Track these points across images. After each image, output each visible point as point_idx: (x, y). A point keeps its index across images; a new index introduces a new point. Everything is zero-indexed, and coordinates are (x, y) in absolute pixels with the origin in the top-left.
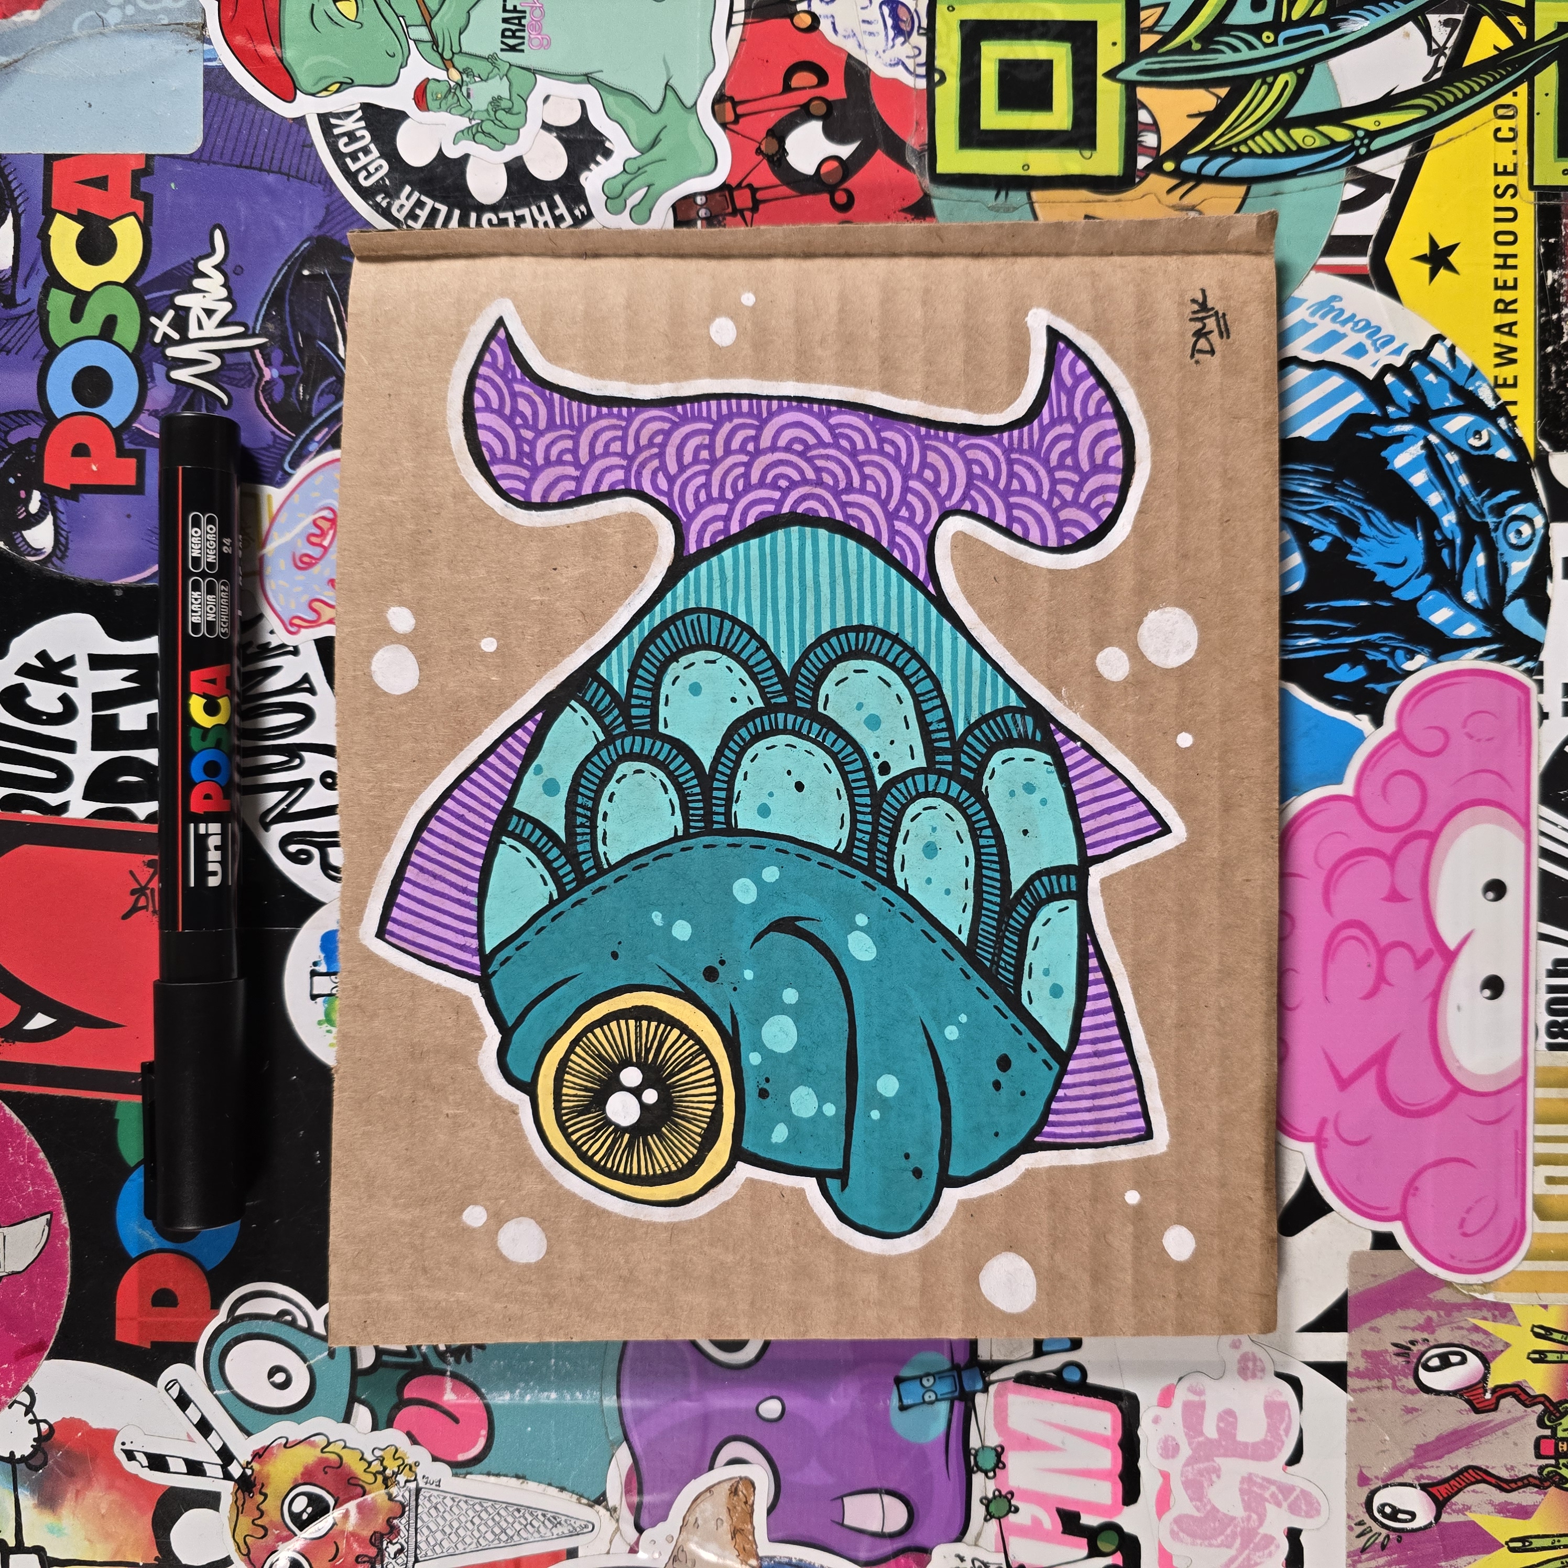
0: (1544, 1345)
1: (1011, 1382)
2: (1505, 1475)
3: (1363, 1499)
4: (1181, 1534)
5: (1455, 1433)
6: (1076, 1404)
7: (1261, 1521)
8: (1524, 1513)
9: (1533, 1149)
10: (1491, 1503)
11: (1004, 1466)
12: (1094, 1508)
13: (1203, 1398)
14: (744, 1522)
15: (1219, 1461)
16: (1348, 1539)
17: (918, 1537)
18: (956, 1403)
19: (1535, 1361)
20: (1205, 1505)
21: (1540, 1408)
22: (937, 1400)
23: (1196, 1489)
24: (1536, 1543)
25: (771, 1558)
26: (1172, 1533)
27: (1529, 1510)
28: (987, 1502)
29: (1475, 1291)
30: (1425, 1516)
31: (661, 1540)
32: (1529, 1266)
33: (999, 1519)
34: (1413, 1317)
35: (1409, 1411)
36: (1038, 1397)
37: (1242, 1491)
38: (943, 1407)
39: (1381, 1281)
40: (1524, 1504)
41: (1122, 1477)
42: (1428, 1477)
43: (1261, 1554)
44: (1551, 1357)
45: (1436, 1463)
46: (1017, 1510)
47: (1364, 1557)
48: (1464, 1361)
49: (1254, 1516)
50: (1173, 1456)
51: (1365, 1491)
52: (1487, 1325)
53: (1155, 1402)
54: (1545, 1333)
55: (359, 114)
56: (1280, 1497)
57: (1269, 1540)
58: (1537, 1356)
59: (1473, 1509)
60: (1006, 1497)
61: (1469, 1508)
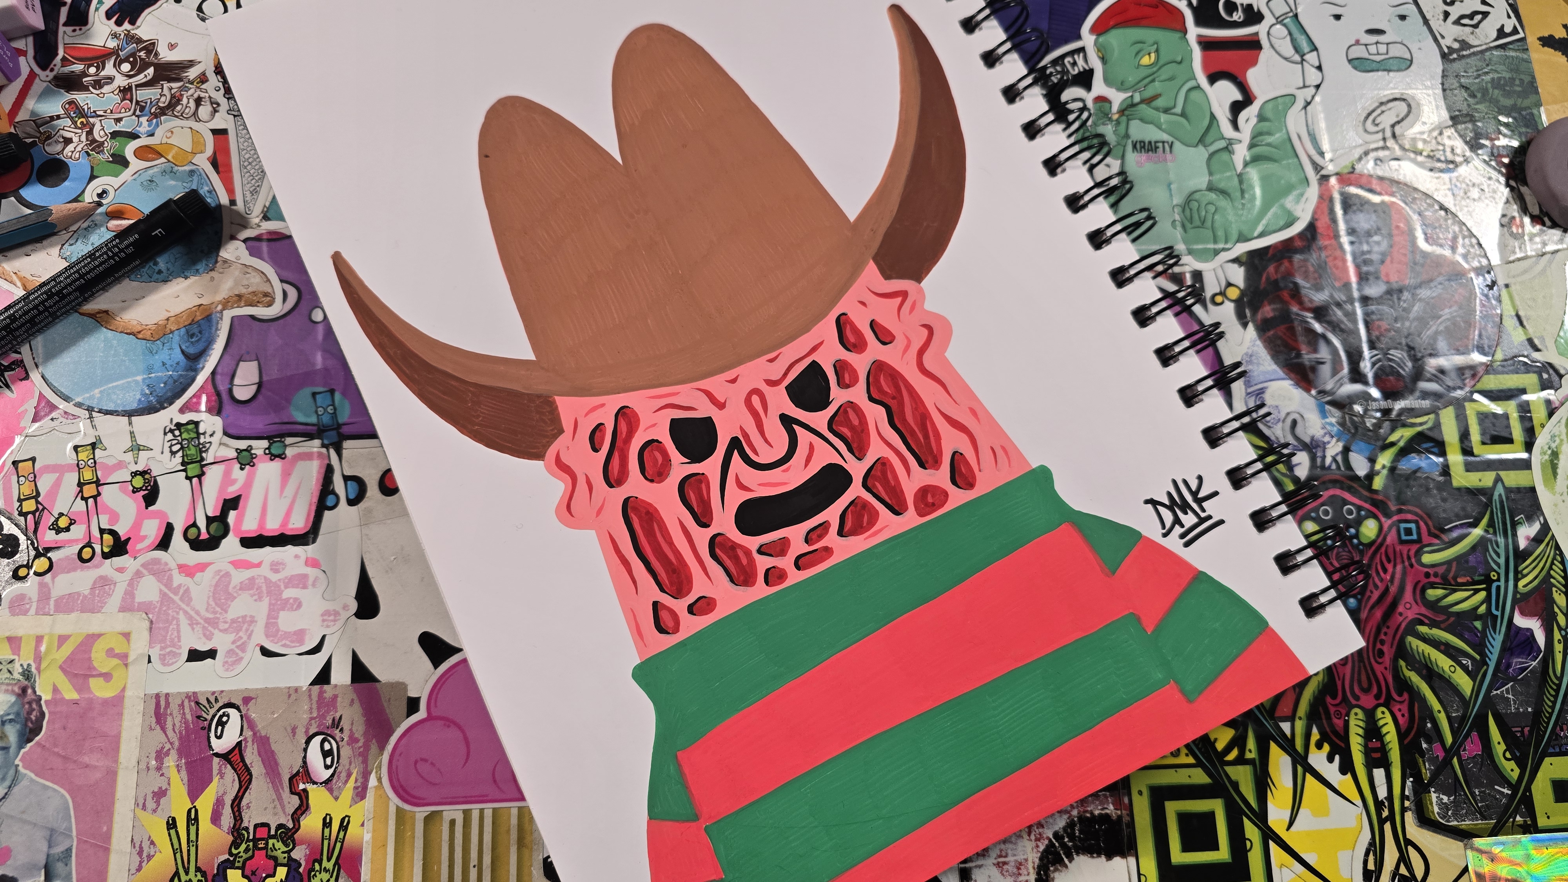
0: (335, 826)
1: (327, 462)
2: (244, 802)
3: (233, 701)
4: (218, 577)
5: (277, 764)
6: (310, 505)
7: (224, 631)
8: (216, 818)
9: (475, 808)
10: (225, 793)
11: (271, 460)
12: (239, 520)
13: (310, 587)
14: (246, 301)
15: (266, 601)
16: (205, 692)
17: (228, 407)
18: (315, 428)
19: (325, 819)
20: (236, 592)
21: (290, 825)
22: (318, 415)
23: (249, 585)
24: (193, 829)
25: (221, 319)
26: (220, 571)
27: (218, 823)
28: (249, 449)
29: (376, 772)
30: (220, 745)
31: (238, 253)
32: (392, 810)
33: (237, 458)
34: (359, 730)
35: (294, 731)
36: (317, 480)
37: (244, 617)
38: (313, 419)
39: (385, 704)
40: (222, 818)
41: (260, 537)
42: (246, 746)
43: (201, 632)
44: (327, 831)
45: (256, 752)
46: (242, 469)
47: (193, 704)
48: (327, 767)
49: (227, 626)
50: (271, 569)
51: (238, 701)
52: (351, 783)
53: (309, 556)
54: (344, 826)
55: (1087, 68)
56: (239, 643)
57: (209, 637)
58: (328, 821)
59: (221, 780)
60: (252, 462)
61: (222, 777)
